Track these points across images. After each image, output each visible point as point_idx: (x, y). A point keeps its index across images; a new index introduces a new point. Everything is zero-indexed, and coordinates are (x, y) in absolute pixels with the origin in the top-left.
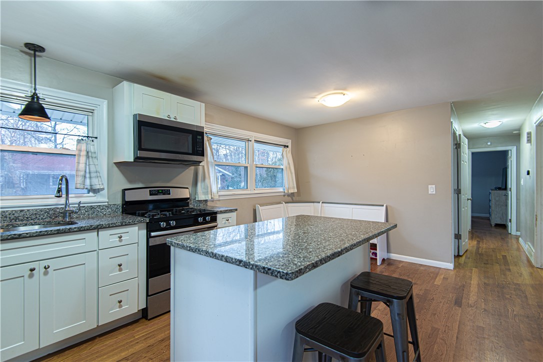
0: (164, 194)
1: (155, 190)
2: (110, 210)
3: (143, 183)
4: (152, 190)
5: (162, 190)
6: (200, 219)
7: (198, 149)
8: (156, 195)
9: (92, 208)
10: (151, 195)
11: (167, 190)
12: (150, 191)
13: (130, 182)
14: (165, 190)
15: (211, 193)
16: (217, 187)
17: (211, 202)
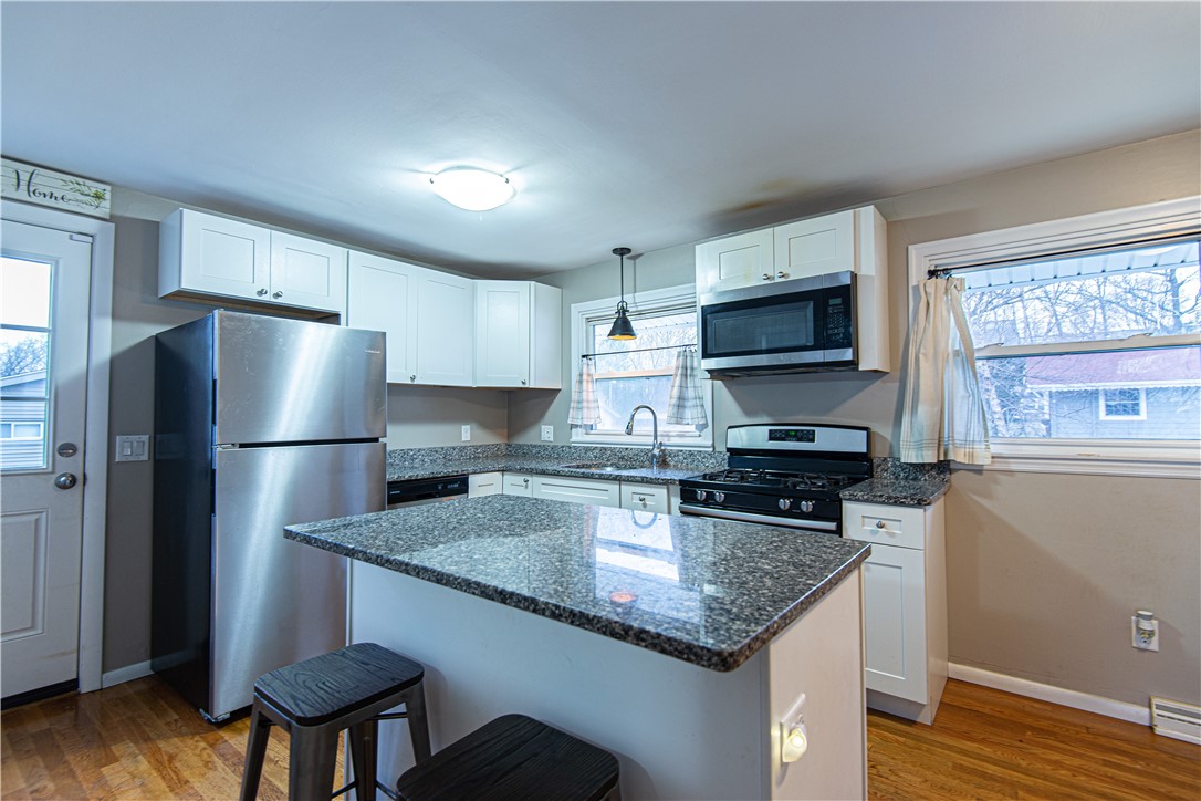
0: (799, 440)
1: (780, 431)
2: (713, 460)
3: (770, 415)
4: (776, 431)
5: (797, 431)
6: (784, 504)
7: (830, 332)
8: (783, 440)
9: (691, 453)
10: (771, 439)
11: (808, 431)
12: (770, 431)
13: (748, 412)
14: (802, 431)
15: (939, 445)
16: (986, 429)
17: (971, 474)
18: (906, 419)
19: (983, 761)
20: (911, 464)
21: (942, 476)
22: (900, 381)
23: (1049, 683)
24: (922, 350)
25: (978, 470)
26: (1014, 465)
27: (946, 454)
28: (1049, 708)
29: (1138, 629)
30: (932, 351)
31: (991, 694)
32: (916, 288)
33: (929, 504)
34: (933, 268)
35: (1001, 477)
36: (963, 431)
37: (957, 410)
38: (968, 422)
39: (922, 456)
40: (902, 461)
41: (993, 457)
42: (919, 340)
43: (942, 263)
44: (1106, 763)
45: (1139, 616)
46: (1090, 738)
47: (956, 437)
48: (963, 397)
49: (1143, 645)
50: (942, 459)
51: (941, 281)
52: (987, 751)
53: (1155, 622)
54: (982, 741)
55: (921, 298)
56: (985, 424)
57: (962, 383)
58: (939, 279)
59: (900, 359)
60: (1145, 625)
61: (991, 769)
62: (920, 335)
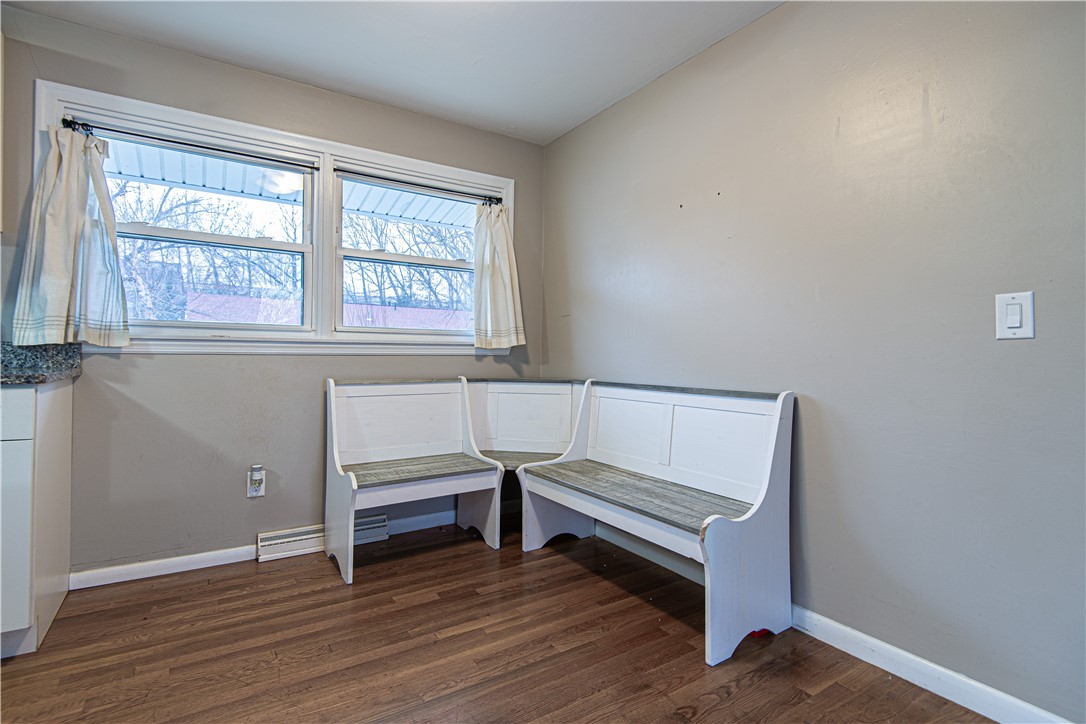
15: (67, 324)
16: (125, 309)
17: (107, 358)
18: (23, 293)
19: (99, 658)
20: (28, 348)
21: (71, 361)
22: (17, 246)
23: (178, 555)
24: (50, 209)
25: (116, 355)
26: (154, 348)
27: (76, 335)
28: (177, 578)
29: (252, 480)
30: (63, 213)
31: (118, 588)
32: (45, 135)
33: (42, 382)
34: (69, 118)
35: (140, 360)
36: (99, 310)
37: (92, 286)
38: (106, 301)
39: (43, 336)
40: (15, 344)
41: (131, 339)
42: (46, 198)
43: (82, 116)
44: (221, 602)
45: (253, 470)
46: (210, 588)
47: (90, 316)
48: (101, 273)
49: (254, 494)
50: (70, 340)
51: (79, 136)
52: (107, 645)
53: (263, 472)
54: (104, 637)
55: (51, 146)
56: (125, 303)
57: (101, 258)
58: (76, 133)
59: (19, 219)
60: (257, 476)
61: (106, 662)
62: (48, 192)
